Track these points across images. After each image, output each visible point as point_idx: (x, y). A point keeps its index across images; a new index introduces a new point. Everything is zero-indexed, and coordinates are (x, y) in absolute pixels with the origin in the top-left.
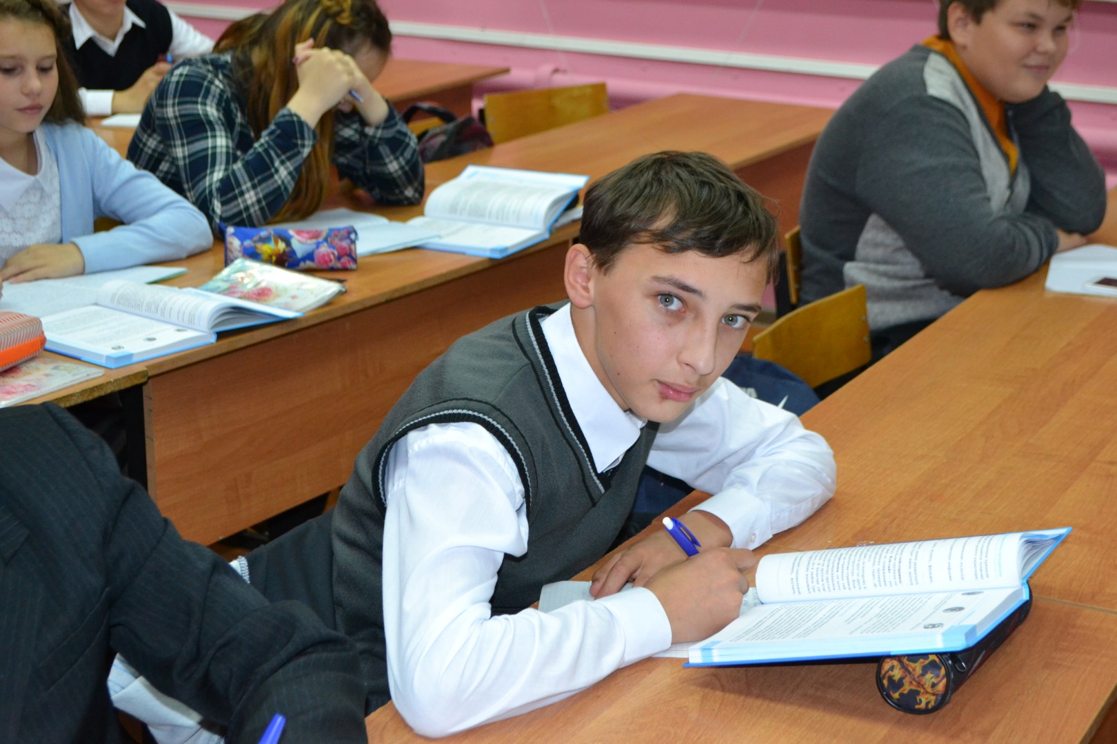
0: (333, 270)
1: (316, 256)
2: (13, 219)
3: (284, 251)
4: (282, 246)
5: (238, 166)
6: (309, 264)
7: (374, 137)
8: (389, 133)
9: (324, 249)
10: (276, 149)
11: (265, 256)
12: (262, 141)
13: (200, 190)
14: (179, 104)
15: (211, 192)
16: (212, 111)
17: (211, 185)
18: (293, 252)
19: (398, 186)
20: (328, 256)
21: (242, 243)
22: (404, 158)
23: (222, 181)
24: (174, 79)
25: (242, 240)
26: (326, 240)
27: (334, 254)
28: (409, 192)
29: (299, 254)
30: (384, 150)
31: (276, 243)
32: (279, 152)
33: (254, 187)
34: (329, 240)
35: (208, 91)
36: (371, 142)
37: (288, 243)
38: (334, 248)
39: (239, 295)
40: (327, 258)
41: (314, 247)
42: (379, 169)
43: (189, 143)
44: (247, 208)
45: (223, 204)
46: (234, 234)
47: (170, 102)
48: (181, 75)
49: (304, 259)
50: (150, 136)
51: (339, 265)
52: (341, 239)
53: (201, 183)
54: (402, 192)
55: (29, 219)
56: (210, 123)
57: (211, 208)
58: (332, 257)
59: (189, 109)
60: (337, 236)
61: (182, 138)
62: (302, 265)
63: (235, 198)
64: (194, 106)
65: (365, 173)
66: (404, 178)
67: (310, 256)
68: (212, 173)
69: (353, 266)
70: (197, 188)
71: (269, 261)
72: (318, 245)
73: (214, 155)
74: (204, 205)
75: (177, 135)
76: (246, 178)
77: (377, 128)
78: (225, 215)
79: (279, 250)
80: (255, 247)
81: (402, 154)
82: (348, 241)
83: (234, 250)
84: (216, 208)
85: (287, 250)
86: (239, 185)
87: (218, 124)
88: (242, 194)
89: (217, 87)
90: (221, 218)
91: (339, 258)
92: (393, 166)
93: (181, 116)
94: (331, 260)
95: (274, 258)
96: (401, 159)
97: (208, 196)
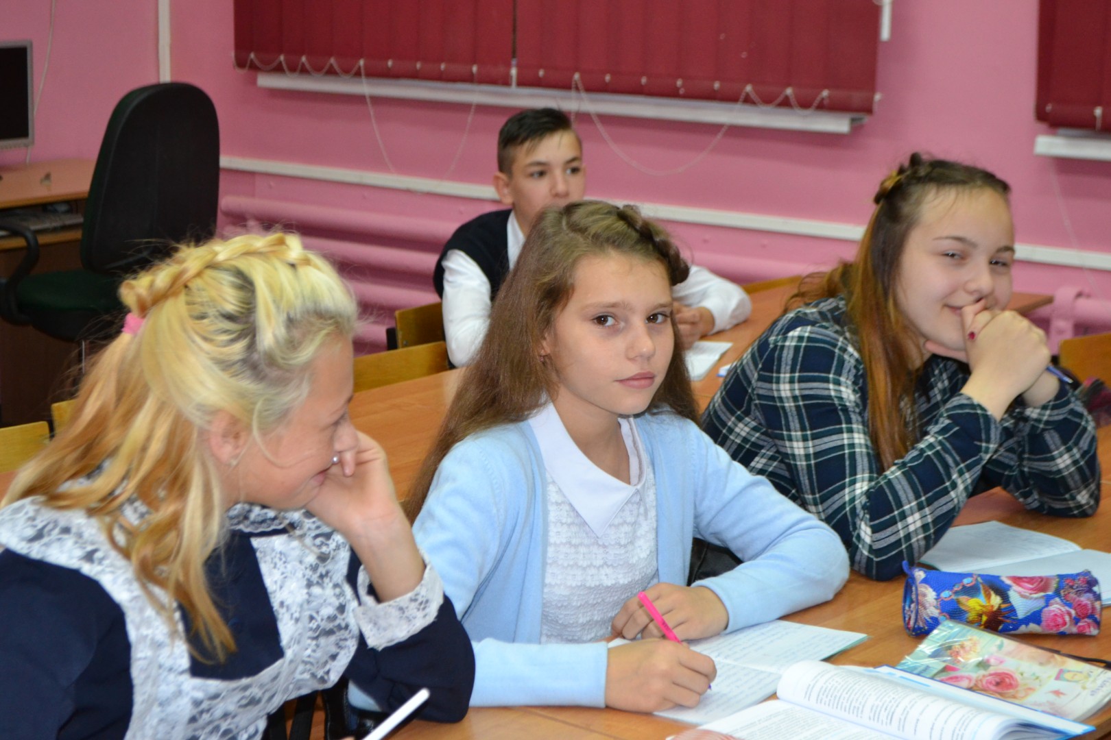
0: (1063, 636)
1: (1044, 617)
2: (604, 546)
3: (999, 608)
4: (996, 601)
5: (894, 473)
6: (1033, 627)
7: (1038, 421)
8: (1060, 415)
9: (1056, 607)
10: (955, 455)
11: (971, 616)
12: (930, 439)
13: (835, 506)
14: (801, 380)
15: (853, 510)
16: (848, 394)
17: (853, 500)
18: (1012, 610)
19: (1068, 489)
20: (1062, 616)
21: (938, 595)
22: (1079, 449)
23: (868, 494)
24: (790, 344)
25: (938, 590)
26: (1057, 593)
27: (1069, 614)
28: (1083, 497)
29: (1021, 614)
30: (1052, 438)
31: (988, 597)
32: (958, 458)
33: (920, 507)
34: (1062, 593)
35: (841, 362)
36: (1034, 428)
37: (1005, 598)
38: (1070, 606)
39: (965, 683)
40: (1060, 620)
41: (1042, 603)
42: (1043, 466)
43: (814, 437)
44: (908, 537)
45: (875, 530)
46: (925, 581)
47: (785, 376)
48: (800, 338)
49: (1027, 620)
50: (740, 419)
51: (1074, 630)
52: (1079, 593)
53: (836, 497)
54: (1073, 498)
55: (625, 546)
56: (845, 409)
57: (855, 534)
58: (1067, 618)
59: (816, 388)
60: (1071, 587)
61: (803, 429)
62: (1023, 629)
63: (893, 522)
64: (824, 385)
65: (1022, 472)
66: (1077, 477)
67: (1035, 617)
68: (853, 482)
69: (1094, 631)
70: (829, 501)
71: (975, 623)
72: (1048, 600)
73: (853, 456)
74: (843, 526)
75: (795, 423)
76: (911, 495)
77: (1044, 407)
78: (877, 546)
79: (992, 606)
80: (958, 602)
81: (1076, 444)
82: (1090, 595)
83: (927, 605)
84: (863, 534)
85: (1004, 606)
86: (900, 505)
87: (854, 412)
88: (903, 516)
89: (851, 355)
90: (871, 550)
91: (1076, 621)
92: (1063, 461)
93: (804, 397)
94: (1065, 624)
95: (984, 618)
96: (1075, 450)
97: (848, 514)
